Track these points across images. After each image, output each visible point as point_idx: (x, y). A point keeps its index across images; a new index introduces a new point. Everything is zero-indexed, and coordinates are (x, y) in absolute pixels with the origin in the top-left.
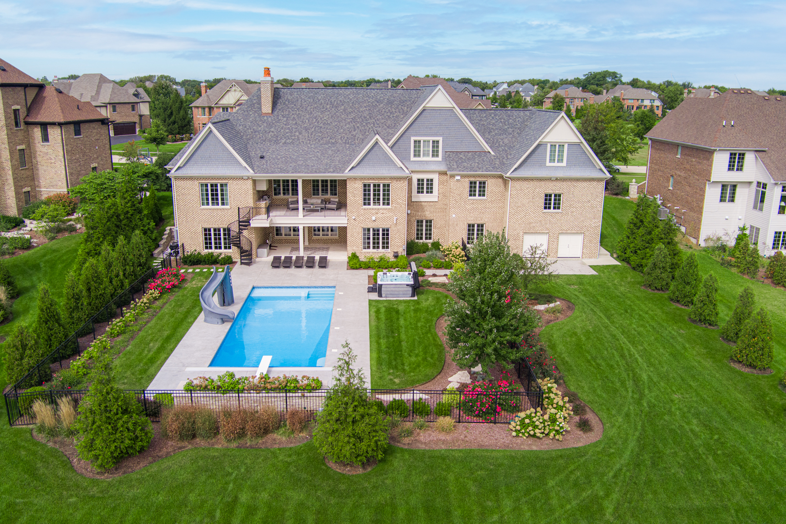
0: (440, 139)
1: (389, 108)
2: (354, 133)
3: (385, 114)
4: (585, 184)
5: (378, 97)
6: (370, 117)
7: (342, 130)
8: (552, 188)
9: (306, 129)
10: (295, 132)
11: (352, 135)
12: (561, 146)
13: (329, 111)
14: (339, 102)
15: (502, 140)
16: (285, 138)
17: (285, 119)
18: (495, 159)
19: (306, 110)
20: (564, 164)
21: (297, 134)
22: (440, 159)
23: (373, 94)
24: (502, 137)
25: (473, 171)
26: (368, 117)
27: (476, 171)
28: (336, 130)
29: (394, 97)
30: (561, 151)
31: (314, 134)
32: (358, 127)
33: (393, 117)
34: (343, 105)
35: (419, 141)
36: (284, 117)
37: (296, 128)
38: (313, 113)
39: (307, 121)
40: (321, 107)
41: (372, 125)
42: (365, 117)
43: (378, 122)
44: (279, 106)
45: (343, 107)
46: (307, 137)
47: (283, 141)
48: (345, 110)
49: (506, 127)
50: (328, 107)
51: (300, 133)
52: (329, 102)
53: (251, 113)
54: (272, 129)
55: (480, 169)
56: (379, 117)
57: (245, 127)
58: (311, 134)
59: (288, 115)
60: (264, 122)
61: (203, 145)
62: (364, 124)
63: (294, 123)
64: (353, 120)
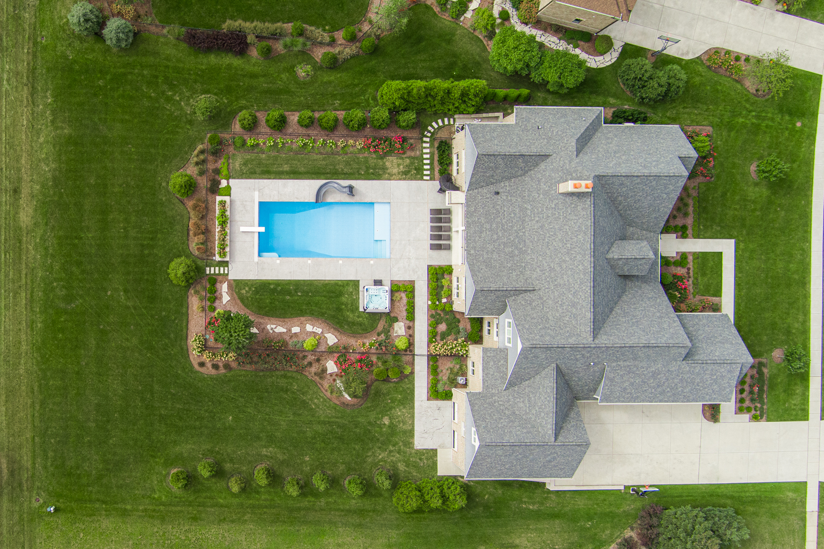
1: (567, 303)
2: (538, 270)
3: (560, 300)
5: (581, 294)
6: (556, 285)
7: (541, 259)
9: (542, 227)
10: (539, 217)
11: (536, 269)
13: (563, 246)
14: (574, 255)
15: (523, 402)
16: (532, 209)
17: (553, 206)
18: (498, 390)
19: (565, 225)
21: (537, 219)
23: (584, 288)
24: (526, 401)
26: (556, 283)
28: (542, 253)
29: (580, 309)
31: (537, 234)
32: (544, 274)
33: (557, 307)
34: (571, 259)
36: (555, 205)
37: (543, 217)
38: (561, 232)
39: (551, 227)
40: (568, 239)
41: (547, 286)
42: (555, 280)
43: (550, 292)
44: (568, 199)
45: (568, 259)
46: (533, 228)
47: (529, 207)
48: (564, 261)
49: (537, 409)
50: (568, 245)
51: (537, 221)
52: (574, 246)
53: (560, 173)
54: (541, 196)
55: (486, 374)
56: (556, 294)
57: (544, 171)
58: (536, 232)
59: (558, 209)
60: (549, 187)
62: (548, 279)
63: (549, 215)
64: (552, 270)
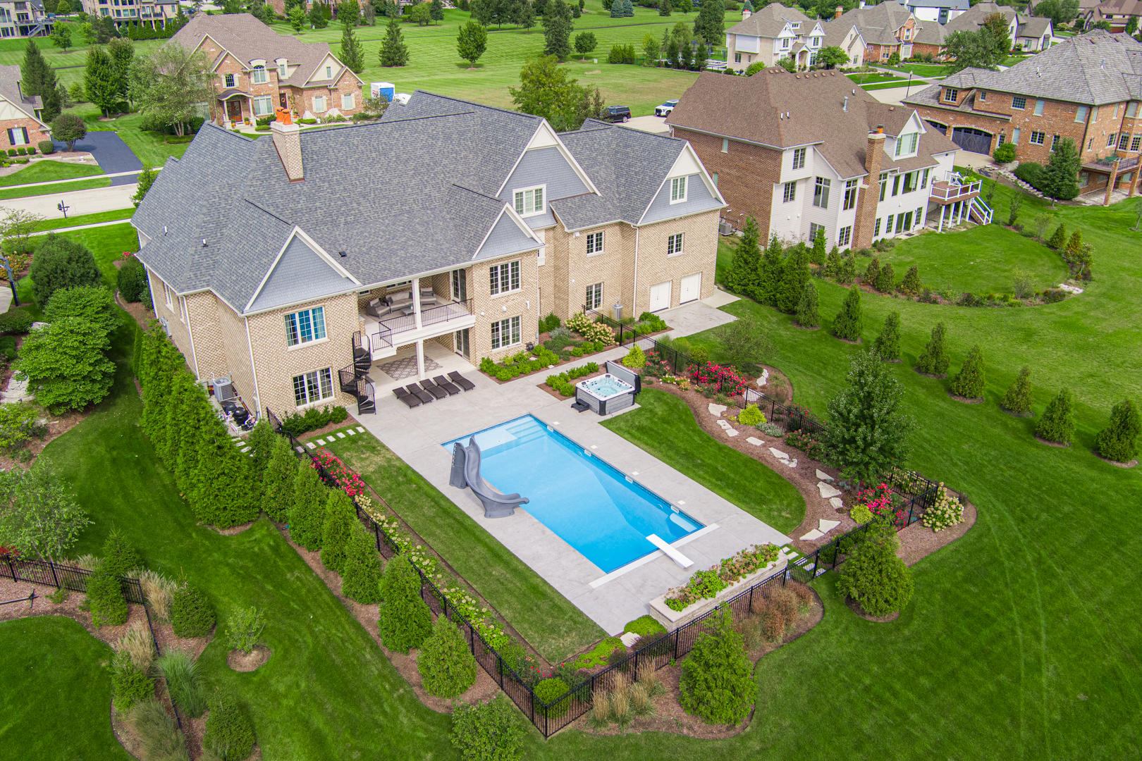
0: (544, 186)
1: (451, 146)
2: (427, 191)
3: (451, 156)
4: (703, 218)
5: (430, 131)
6: (435, 164)
7: (410, 190)
8: (674, 230)
9: (363, 196)
10: (351, 203)
11: (426, 194)
12: (683, 179)
13: (378, 162)
14: (383, 146)
16: (342, 214)
17: (327, 184)
18: (605, 202)
19: (347, 165)
20: (685, 199)
21: (355, 205)
22: (544, 211)
23: (421, 128)
24: (594, 169)
25: (594, 223)
26: (432, 164)
27: (596, 223)
28: (401, 190)
29: (449, 128)
30: (682, 186)
31: (377, 201)
32: (427, 181)
33: (461, 158)
34: (391, 149)
35: (521, 193)
36: (324, 182)
37: (349, 196)
38: (360, 168)
39: (358, 183)
40: (365, 157)
41: (442, 175)
42: (429, 165)
43: (447, 170)
44: (307, 165)
45: (393, 154)
46: (370, 209)
47: (342, 220)
48: (398, 157)
49: (594, 155)
51: (359, 204)
52: (372, 148)
53: (273, 183)
54: (318, 204)
55: (597, 219)
56: (445, 162)
57: (278, 207)
58: (374, 203)
59: (328, 176)
60: (300, 195)
61: (285, 259)
62: (433, 175)
63: (342, 188)
64: (417, 172)
